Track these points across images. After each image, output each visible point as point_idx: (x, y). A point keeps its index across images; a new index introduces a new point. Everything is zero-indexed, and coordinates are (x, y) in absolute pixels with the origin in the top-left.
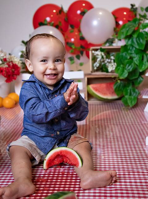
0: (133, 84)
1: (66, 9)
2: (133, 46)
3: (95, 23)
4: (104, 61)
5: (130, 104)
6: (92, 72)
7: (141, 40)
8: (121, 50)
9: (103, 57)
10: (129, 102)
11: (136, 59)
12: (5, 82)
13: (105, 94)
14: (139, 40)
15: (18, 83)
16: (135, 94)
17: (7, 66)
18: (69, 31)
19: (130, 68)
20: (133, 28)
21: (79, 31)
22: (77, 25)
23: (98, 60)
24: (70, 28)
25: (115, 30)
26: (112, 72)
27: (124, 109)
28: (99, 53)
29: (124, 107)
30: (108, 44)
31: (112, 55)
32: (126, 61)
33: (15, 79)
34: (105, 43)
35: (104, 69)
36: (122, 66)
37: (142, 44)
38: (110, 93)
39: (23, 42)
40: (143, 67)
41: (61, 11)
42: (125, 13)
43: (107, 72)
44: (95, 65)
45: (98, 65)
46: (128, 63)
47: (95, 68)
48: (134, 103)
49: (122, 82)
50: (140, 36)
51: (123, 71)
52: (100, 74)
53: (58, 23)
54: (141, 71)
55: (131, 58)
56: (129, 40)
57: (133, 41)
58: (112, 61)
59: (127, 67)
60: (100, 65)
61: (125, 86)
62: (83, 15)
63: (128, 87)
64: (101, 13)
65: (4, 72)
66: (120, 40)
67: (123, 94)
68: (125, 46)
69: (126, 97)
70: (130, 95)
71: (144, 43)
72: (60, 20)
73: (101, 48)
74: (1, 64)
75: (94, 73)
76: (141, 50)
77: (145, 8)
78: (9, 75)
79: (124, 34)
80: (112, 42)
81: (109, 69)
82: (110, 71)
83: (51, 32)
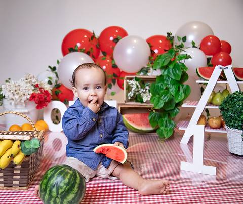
0: (169, 115)
1: (97, 35)
2: (169, 77)
3: (129, 51)
4: (138, 91)
5: (165, 136)
6: (125, 102)
7: (177, 71)
8: (157, 80)
9: (137, 87)
10: (165, 133)
11: (172, 90)
12: (36, 109)
13: (139, 125)
14: (176, 71)
16: (171, 126)
17: (39, 92)
19: (166, 99)
20: (169, 59)
21: (112, 59)
22: (109, 53)
23: (133, 89)
24: (101, 55)
25: (150, 58)
26: (147, 102)
27: (159, 141)
28: (133, 82)
30: (142, 74)
31: (148, 85)
32: (162, 91)
33: (46, 106)
36: (157, 96)
37: (178, 75)
38: (144, 124)
40: (179, 98)
41: (93, 37)
42: (161, 41)
43: (142, 102)
44: (129, 94)
45: (132, 94)
46: (164, 93)
47: (129, 98)
48: (170, 134)
49: (157, 113)
50: (176, 67)
51: (159, 101)
52: (134, 104)
53: (89, 49)
54: (177, 102)
55: (167, 89)
56: (165, 70)
57: (168, 72)
58: (147, 91)
59: (162, 98)
60: (134, 94)
61: (160, 117)
62: (117, 43)
63: (164, 118)
64: (135, 41)
65: (37, 98)
66: (156, 70)
67: (158, 125)
68: (161, 76)
69: (161, 128)
70: (166, 126)
71: (180, 74)
72: (92, 46)
73: (136, 77)
74: (33, 90)
75: (127, 103)
76: (177, 81)
77: (182, 38)
78: (41, 102)
79: (161, 64)
80: (147, 72)
81: (144, 99)
82: (144, 101)
83: (82, 59)
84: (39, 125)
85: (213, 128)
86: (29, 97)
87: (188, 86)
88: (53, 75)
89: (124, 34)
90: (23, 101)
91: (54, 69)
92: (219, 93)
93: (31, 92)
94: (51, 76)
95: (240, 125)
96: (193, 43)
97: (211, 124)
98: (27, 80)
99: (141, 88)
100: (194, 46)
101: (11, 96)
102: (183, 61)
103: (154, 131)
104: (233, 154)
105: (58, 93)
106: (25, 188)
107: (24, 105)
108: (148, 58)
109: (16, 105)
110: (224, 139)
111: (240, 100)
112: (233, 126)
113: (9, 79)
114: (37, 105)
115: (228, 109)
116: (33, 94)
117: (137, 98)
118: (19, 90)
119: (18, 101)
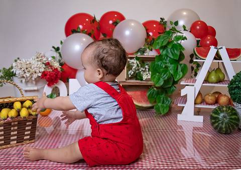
0: (166, 92)
1: (98, 18)
2: (167, 56)
3: (127, 33)
4: (138, 70)
5: (162, 112)
6: (126, 80)
7: (176, 51)
8: (156, 59)
9: (138, 65)
10: (161, 110)
11: (171, 68)
13: (140, 102)
14: (174, 51)
16: (167, 102)
17: (51, 70)
19: (166, 77)
20: (168, 40)
23: (134, 67)
25: (146, 40)
26: (147, 80)
28: (134, 61)
29: (155, 115)
30: (139, 54)
31: (147, 65)
32: (162, 69)
34: (137, 52)
35: (138, 77)
36: (157, 74)
37: (176, 54)
38: (144, 101)
39: (53, 47)
40: (178, 77)
41: (94, 20)
42: (155, 26)
43: (142, 80)
44: (129, 72)
45: (133, 72)
46: (163, 71)
47: (130, 76)
48: (166, 111)
50: (175, 47)
51: (159, 79)
52: (133, 82)
53: (91, 31)
54: (176, 80)
55: (166, 67)
56: (164, 50)
57: (167, 51)
58: (147, 70)
59: (162, 75)
61: (158, 94)
62: (116, 25)
63: (162, 95)
64: (133, 24)
65: (48, 76)
66: (152, 50)
68: (160, 55)
69: (159, 104)
70: (163, 103)
71: (178, 53)
72: (93, 29)
73: (136, 57)
74: (44, 68)
75: (128, 81)
76: (175, 60)
77: (174, 22)
78: (52, 79)
79: (160, 44)
80: (144, 52)
81: (144, 77)
82: (144, 79)
83: (84, 40)
85: (209, 104)
86: (40, 75)
87: (185, 65)
88: (56, 55)
89: (122, 18)
90: (33, 79)
91: (57, 49)
92: (214, 72)
93: (42, 70)
94: (55, 56)
96: (184, 27)
97: (207, 100)
100: (185, 30)
117: (137, 76)
118: (31, 68)
119: (29, 78)
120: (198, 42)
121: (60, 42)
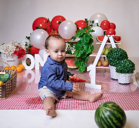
0: (84, 61)
1: (51, 20)
2: (83, 41)
3: (66, 28)
4: (70, 49)
5: (82, 71)
8: (78, 43)
9: (69, 46)
11: (85, 47)
12: (17, 58)
14: (86, 38)
15: (24, 59)
16: (85, 66)
17: (19, 50)
18: (52, 32)
19: (82, 52)
20: (83, 32)
21: (58, 32)
22: (56, 29)
23: (67, 47)
24: (52, 30)
25: (76, 32)
28: (67, 44)
30: (73, 40)
31: (74, 46)
33: (23, 57)
34: (71, 39)
36: (78, 51)
37: (88, 40)
38: (72, 65)
39: (27, 37)
40: (89, 52)
41: (48, 21)
42: (82, 23)
43: (71, 54)
46: (81, 49)
48: (84, 70)
49: (78, 59)
50: (87, 36)
51: (78, 54)
52: (68, 55)
53: (46, 28)
54: (87, 54)
55: (83, 47)
56: (82, 38)
58: (74, 48)
59: (80, 51)
60: (68, 50)
61: (80, 62)
62: (60, 24)
63: (82, 62)
64: (69, 23)
65: (17, 53)
67: (79, 66)
68: (80, 40)
69: (80, 67)
70: (82, 66)
72: (48, 26)
73: (68, 42)
74: (16, 49)
76: (87, 43)
77: (92, 21)
78: (20, 55)
79: (79, 35)
80: (75, 39)
81: (72, 52)
82: (72, 54)
83: (42, 33)
84: (20, 67)
85: (105, 66)
86: (13, 52)
87: (93, 45)
89: (64, 19)
90: (10, 55)
91: (29, 38)
92: (107, 49)
93: (15, 50)
94: (27, 42)
95: (115, 65)
96: (97, 24)
97: (104, 64)
98: (13, 44)
99: (71, 47)
100: (97, 26)
101: (4, 52)
102: (90, 33)
103: (77, 69)
104: (113, 79)
105: (31, 50)
106: (5, 98)
107: (11, 56)
108: (75, 32)
109: (7, 57)
110: (109, 71)
111: (115, 52)
112: (112, 65)
113: (4, 43)
114: (18, 56)
115: (110, 57)
116: (15, 51)
118: (8, 49)
119: (8, 54)
120: (105, 32)
121: (30, 34)
